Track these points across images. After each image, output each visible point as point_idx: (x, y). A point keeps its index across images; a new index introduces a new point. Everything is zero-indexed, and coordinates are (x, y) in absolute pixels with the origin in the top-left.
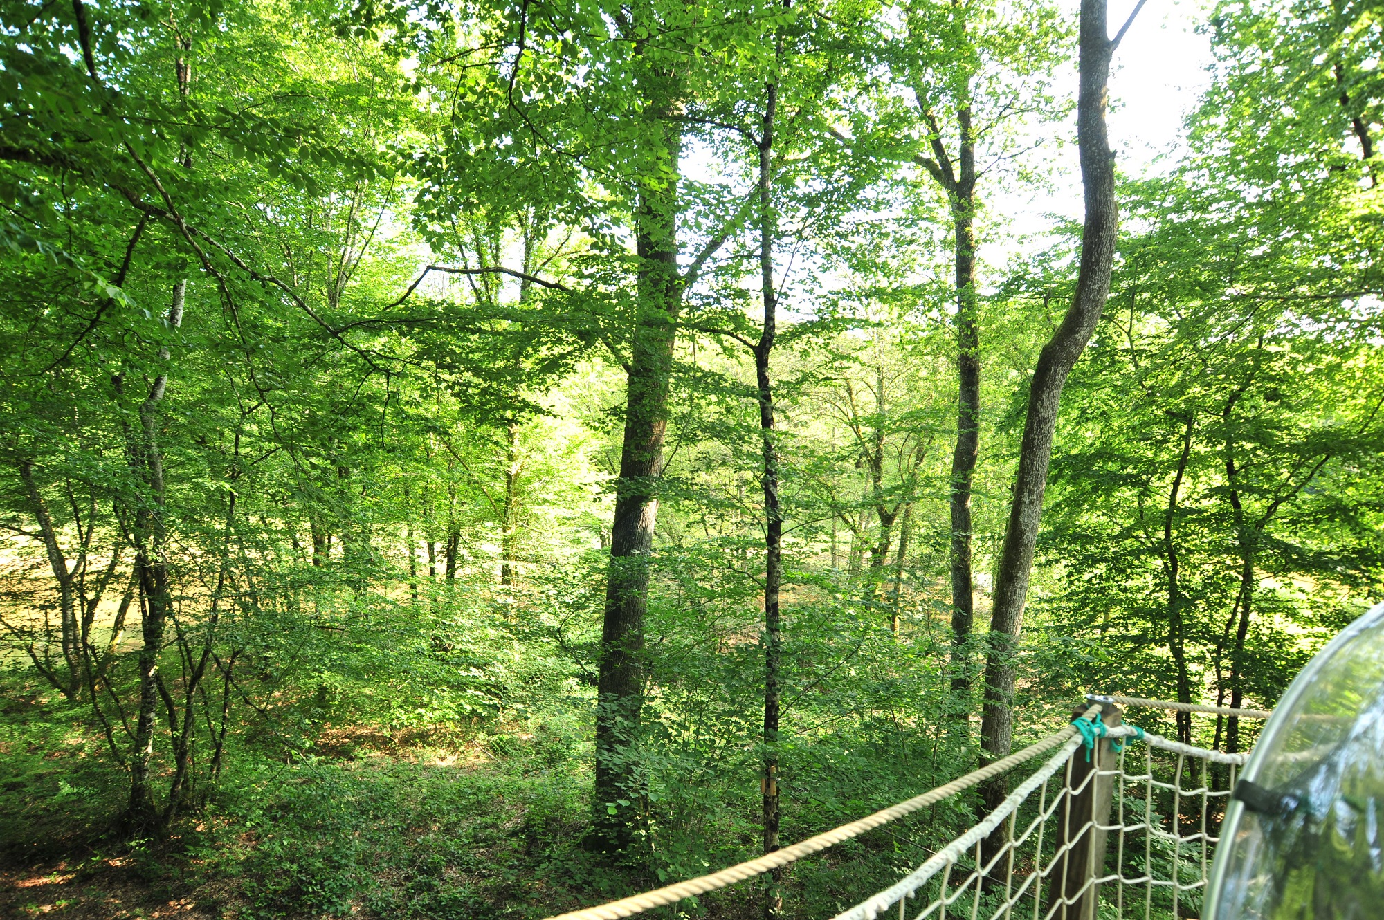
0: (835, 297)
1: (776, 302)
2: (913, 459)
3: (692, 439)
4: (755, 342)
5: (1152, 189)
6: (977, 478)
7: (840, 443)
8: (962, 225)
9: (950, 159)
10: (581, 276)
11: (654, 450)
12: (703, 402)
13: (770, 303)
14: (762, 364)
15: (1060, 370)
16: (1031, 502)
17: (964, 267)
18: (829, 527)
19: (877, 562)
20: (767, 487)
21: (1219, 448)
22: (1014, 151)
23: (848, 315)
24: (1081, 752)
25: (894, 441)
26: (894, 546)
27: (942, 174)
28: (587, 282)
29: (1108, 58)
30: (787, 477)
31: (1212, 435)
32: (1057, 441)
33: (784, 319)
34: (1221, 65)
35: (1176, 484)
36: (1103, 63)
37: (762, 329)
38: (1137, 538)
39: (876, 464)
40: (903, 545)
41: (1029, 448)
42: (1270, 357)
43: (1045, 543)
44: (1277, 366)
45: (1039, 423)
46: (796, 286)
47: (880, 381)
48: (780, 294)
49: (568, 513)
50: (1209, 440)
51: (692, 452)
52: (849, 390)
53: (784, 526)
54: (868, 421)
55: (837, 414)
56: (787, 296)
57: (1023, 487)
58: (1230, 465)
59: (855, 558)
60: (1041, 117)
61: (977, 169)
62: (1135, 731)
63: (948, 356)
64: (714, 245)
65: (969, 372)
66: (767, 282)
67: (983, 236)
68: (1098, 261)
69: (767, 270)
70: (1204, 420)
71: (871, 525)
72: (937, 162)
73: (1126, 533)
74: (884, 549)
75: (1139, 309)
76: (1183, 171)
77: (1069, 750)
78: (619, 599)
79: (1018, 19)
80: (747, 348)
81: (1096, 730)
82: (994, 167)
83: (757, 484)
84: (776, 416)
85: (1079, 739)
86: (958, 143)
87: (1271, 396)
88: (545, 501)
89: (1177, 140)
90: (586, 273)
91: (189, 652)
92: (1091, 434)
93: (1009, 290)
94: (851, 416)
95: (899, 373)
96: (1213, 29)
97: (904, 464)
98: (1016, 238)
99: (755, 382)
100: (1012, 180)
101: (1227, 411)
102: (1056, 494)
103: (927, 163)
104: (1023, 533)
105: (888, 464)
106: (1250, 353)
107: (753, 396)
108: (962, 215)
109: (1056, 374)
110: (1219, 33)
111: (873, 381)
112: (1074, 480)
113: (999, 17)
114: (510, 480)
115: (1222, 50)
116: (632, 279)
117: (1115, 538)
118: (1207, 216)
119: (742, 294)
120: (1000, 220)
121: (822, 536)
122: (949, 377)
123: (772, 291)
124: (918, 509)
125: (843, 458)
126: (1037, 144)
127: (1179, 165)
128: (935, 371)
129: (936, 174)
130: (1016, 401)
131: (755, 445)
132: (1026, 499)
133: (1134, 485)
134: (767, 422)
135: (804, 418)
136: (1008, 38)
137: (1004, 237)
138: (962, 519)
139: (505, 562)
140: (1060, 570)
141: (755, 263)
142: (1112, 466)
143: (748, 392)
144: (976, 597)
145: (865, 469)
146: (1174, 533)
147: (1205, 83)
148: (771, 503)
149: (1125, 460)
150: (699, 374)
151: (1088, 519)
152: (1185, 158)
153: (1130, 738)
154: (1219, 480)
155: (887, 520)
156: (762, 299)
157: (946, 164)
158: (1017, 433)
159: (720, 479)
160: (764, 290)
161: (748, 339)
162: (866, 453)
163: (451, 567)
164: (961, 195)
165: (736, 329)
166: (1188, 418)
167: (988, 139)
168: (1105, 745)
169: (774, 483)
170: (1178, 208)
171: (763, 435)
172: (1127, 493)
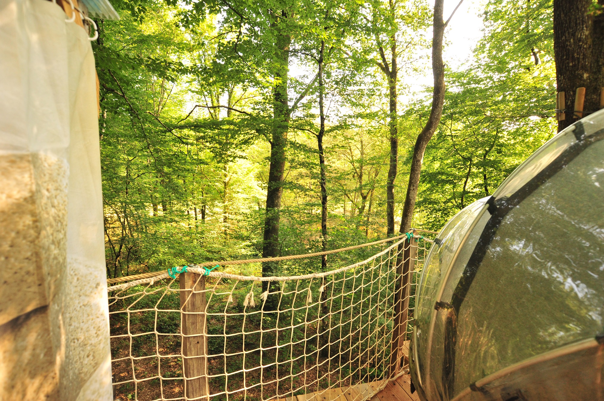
0: (346, 117)
1: (325, 119)
2: (374, 176)
3: (295, 168)
4: (317, 134)
5: (460, 76)
6: (396, 182)
7: (347, 169)
8: (392, 88)
9: (388, 63)
10: (254, 109)
11: (281, 171)
12: (299, 155)
13: (323, 119)
14: (320, 141)
15: (424, 143)
16: (414, 189)
17: (393, 105)
18: (343, 198)
19: (361, 212)
20: (322, 185)
21: (481, 170)
22: (411, 60)
23: (350, 123)
24: (407, 240)
25: (367, 168)
26: (367, 208)
27: (385, 69)
28: (256, 111)
29: (443, 30)
30: (329, 181)
31: (478, 165)
32: (423, 168)
33: (328, 125)
34: (487, 29)
35: (465, 183)
36: (441, 32)
37: (320, 129)
38: (452, 202)
39: (360, 177)
40: (370, 207)
41: (414, 171)
42: (499, 137)
43: (419, 204)
44: (501, 141)
45: (417, 161)
46: (331, 113)
47: (362, 146)
48: (326, 116)
49: (248, 196)
50: (477, 167)
51: (294, 173)
52: (350, 150)
53: (328, 198)
54: (357, 161)
55: (346, 158)
56: (329, 117)
57: (412, 184)
58: (485, 176)
59: (353, 212)
60: (421, 47)
61: (398, 66)
62: (421, 237)
63: (386, 137)
64: (302, 97)
65: (394, 144)
66: (322, 112)
67: (400, 92)
68: (438, 104)
69: (321, 107)
70: (475, 160)
71: (358, 200)
72: (383, 64)
73: (449, 201)
74: (363, 207)
75: (455, 120)
76: (471, 70)
77: (404, 239)
78: (269, 225)
79: (414, 10)
80: (314, 135)
81: (411, 235)
82: (404, 67)
83: (319, 184)
84: (325, 159)
85: (407, 237)
86: (391, 57)
87: (499, 152)
88: (238, 192)
89: (469, 58)
90: (256, 108)
91: (114, 248)
92: (436, 165)
93: (409, 113)
94: (351, 159)
95: (369, 143)
96: (484, 16)
97: (371, 177)
98: (412, 93)
99: (317, 148)
100: (410, 71)
101: (485, 157)
102: (424, 187)
103: (380, 65)
104: (411, 200)
105: (365, 178)
106: (493, 136)
107: (317, 153)
108: (392, 85)
109: (423, 144)
110: (486, 18)
111: (359, 146)
112: (430, 182)
113: (407, 8)
114: (226, 184)
115: (487, 23)
116: (272, 110)
117: (444, 203)
118: (479, 86)
119: (312, 116)
120: (406, 86)
121: (341, 202)
122: (387, 145)
123: (323, 115)
124: (375, 193)
125: (348, 174)
126: (420, 57)
127: (469, 68)
128: (382, 142)
129: (383, 69)
130: (410, 154)
131: (317, 170)
132: (412, 188)
133: (450, 184)
134: (322, 162)
135: (333, 160)
136: (409, 17)
137: (407, 93)
138: (391, 195)
139: (225, 215)
140: (425, 213)
141: (317, 104)
142: (444, 177)
143: (315, 151)
144: (395, 226)
145: (356, 178)
146: (464, 200)
147: (481, 35)
148: (324, 190)
149: (448, 175)
150: (298, 145)
151: (435, 196)
152: (472, 65)
153: (420, 239)
154: (481, 182)
155: (364, 198)
156: (320, 117)
157: (386, 65)
158: (410, 165)
159: (306, 182)
160: (321, 115)
161: (315, 133)
162: (356, 172)
163: (203, 218)
164: (392, 77)
165: (311, 129)
166: (470, 159)
167: (402, 56)
168: (413, 240)
169: (324, 183)
170: (469, 83)
171: (321, 166)
172: (448, 187)
